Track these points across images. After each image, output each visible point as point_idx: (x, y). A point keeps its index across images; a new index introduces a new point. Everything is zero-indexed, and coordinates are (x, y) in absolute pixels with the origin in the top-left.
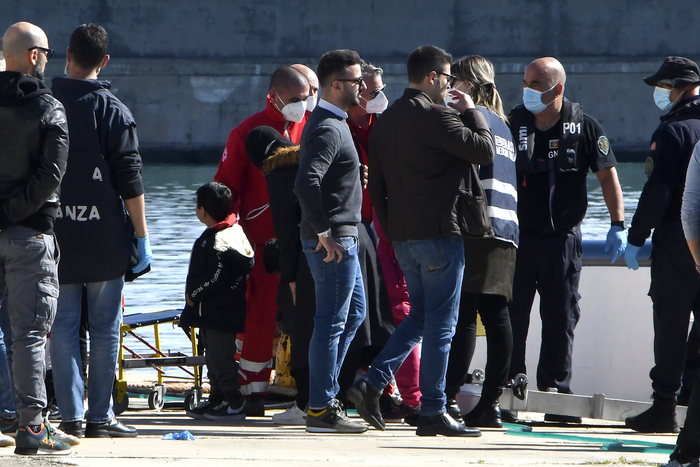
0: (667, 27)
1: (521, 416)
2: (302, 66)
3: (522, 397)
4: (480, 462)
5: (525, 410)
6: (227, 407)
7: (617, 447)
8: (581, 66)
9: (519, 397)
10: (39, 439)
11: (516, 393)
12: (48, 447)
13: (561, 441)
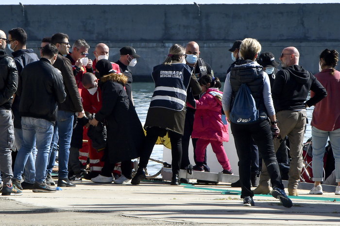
0: (248, 29)
1: (191, 181)
2: (102, 44)
3: (191, 174)
4: (174, 199)
5: (192, 179)
6: (75, 177)
7: (228, 193)
8: (214, 44)
9: (189, 173)
10: (11, 189)
11: (188, 172)
12: (15, 192)
13: (206, 191)
